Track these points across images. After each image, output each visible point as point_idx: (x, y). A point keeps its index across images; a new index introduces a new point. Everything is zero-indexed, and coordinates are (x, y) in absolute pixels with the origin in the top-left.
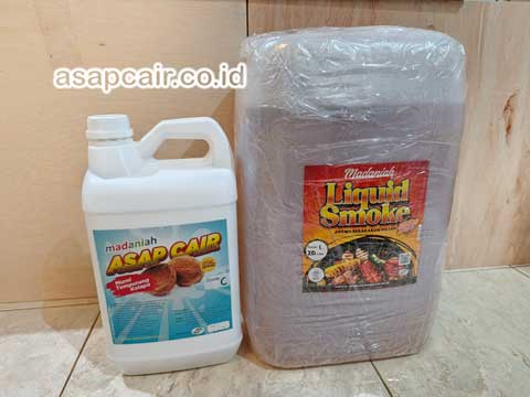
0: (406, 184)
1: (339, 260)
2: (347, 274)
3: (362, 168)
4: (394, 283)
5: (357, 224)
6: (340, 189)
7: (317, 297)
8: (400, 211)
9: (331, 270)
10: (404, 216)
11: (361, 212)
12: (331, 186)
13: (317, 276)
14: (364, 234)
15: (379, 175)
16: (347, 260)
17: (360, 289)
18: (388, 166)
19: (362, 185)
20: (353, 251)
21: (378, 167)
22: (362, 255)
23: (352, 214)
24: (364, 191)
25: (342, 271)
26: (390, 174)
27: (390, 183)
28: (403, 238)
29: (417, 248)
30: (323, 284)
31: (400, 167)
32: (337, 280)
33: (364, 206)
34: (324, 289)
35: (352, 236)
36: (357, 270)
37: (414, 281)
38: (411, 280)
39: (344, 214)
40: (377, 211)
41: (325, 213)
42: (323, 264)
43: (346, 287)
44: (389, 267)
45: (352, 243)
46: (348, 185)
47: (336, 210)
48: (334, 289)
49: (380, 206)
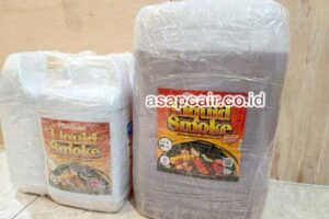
0: (228, 108)
1: (179, 153)
2: (185, 164)
4: (219, 178)
5: (191, 131)
7: (166, 175)
8: (223, 127)
9: (174, 159)
10: (227, 131)
11: (194, 123)
14: (196, 139)
16: (185, 155)
17: (194, 176)
20: (189, 149)
22: (195, 153)
23: (188, 124)
24: (197, 110)
28: (226, 147)
29: (238, 156)
30: (169, 167)
32: (179, 167)
33: (196, 119)
34: (169, 171)
35: (188, 139)
37: (236, 179)
39: (182, 123)
40: (206, 125)
42: (169, 154)
44: (215, 166)
45: (188, 144)
47: (177, 119)
48: (176, 172)
49: (208, 121)
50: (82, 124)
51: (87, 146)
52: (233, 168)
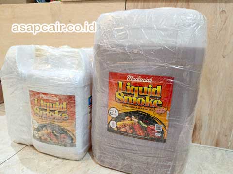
0: (159, 87)
1: (124, 119)
2: (127, 128)
3: (136, 76)
4: (152, 139)
5: (132, 104)
6: (125, 85)
7: (113, 135)
8: (155, 101)
9: (120, 124)
10: (158, 105)
11: (134, 98)
12: (120, 83)
14: (135, 110)
16: (127, 121)
17: (134, 137)
18: (149, 77)
19: (135, 84)
20: (130, 117)
21: (144, 77)
22: (135, 120)
23: (130, 98)
24: (136, 88)
26: (150, 81)
28: (157, 116)
29: (166, 124)
30: (116, 129)
32: (123, 130)
33: (136, 95)
34: (116, 132)
35: (130, 109)
37: (165, 141)
39: (126, 97)
40: (143, 100)
42: (117, 120)
44: (149, 130)
45: (130, 113)
46: (129, 84)
47: (122, 95)
48: (121, 133)
49: (144, 97)
50: (56, 96)
51: (59, 112)
52: (162, 132)
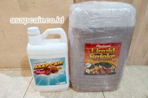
13: (88, 71)
15: (106, 46)
25: (95, 70)
27: (109, 49)
31: (113, 45)
36: (99, 70)
38: (114, 73)
41: (90, 56)
43: (96, 74)
